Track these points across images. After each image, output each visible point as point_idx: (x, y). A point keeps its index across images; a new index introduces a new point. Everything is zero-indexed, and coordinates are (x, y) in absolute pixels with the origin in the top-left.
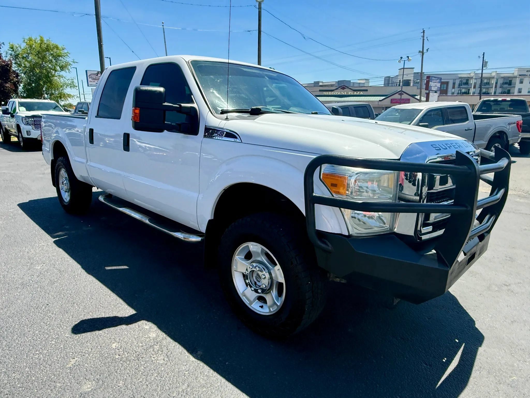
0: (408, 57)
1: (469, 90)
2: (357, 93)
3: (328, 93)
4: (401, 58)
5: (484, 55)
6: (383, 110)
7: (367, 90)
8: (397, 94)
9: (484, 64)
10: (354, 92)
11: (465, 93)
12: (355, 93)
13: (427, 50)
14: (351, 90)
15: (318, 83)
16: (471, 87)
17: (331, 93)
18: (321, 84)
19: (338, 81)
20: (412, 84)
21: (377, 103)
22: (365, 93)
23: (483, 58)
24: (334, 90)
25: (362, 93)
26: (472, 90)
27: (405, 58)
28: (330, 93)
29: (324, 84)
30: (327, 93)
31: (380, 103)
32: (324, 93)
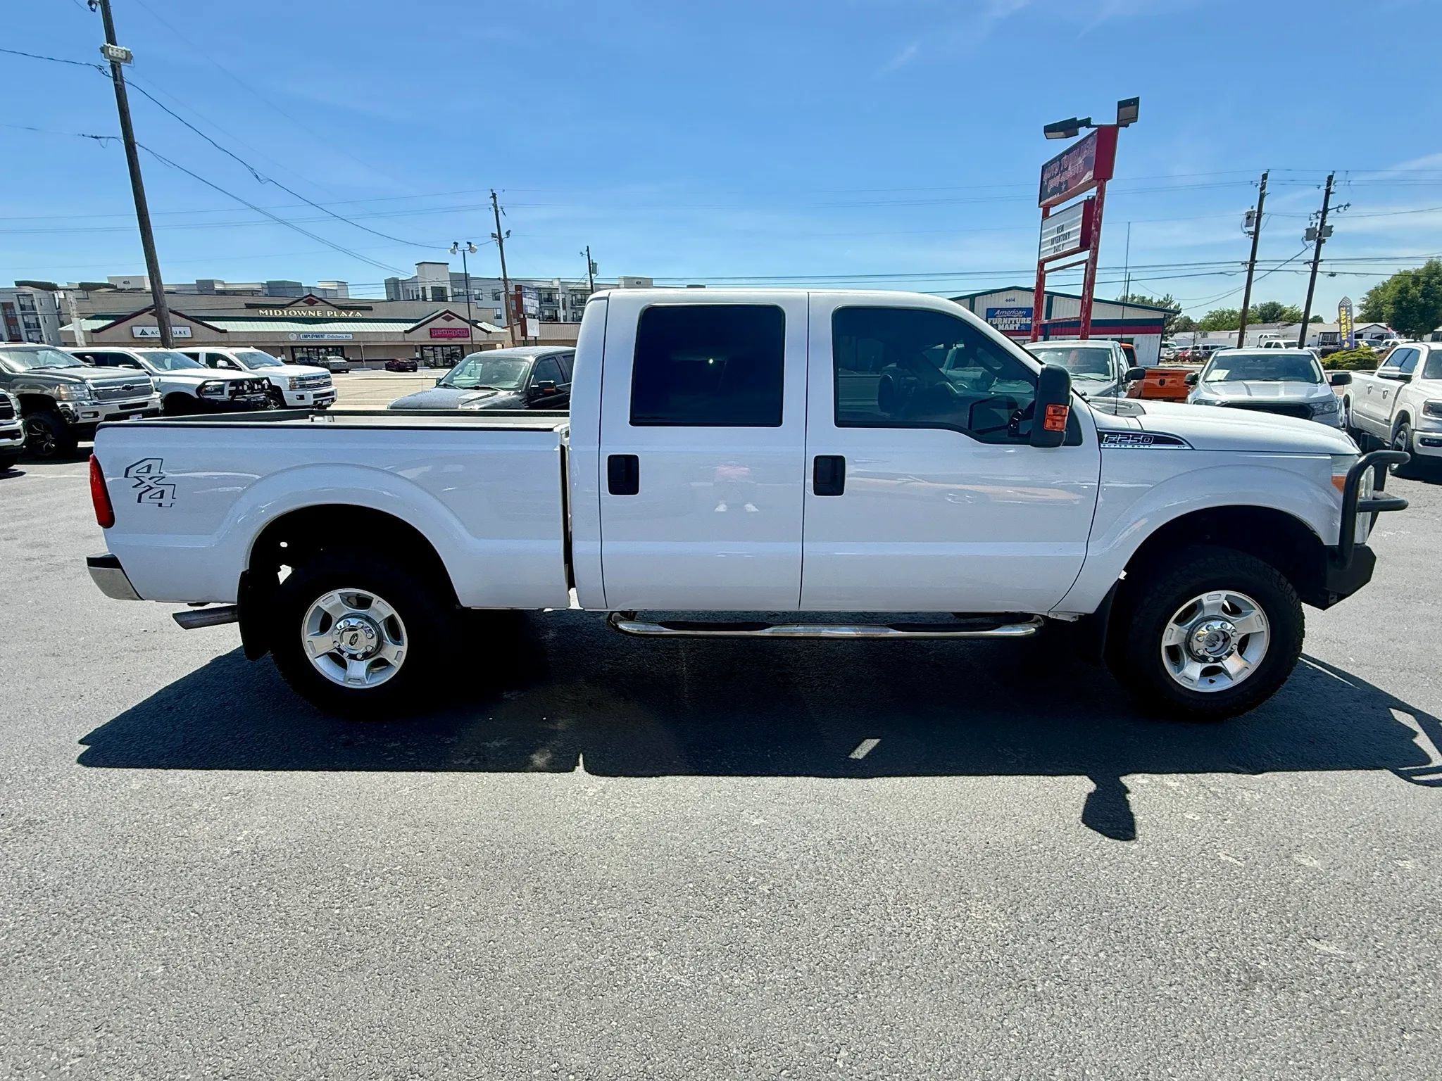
0: (469, 243)
1: (556, 311)
2: (348, 314)
3: (271, 311)
4: (456, 244)
5: (588, 250)
6: (416, 351)
7: (370, 309)
8: (440, 318)
9: (593, 268)
10: (339, 311)
11: (550, 318)
12: (344, 314)
13: (508, 233)
14: (333, 308)
15: (212, 283)
16: (559, 307)
17: (281, 313)
18: (218, 287)
19: (269, 283)
20: (450, 299)
21: (400, 339)
22: (367, 315)
23: (588, 255)
24: (289, 305)
25: (359, 314)
26: (561, 313)
27: (463, 245)
28: (277, 313)
29: (228, 288)
30: (269, 313)
31: (408, 337)
32: (261, 311)
